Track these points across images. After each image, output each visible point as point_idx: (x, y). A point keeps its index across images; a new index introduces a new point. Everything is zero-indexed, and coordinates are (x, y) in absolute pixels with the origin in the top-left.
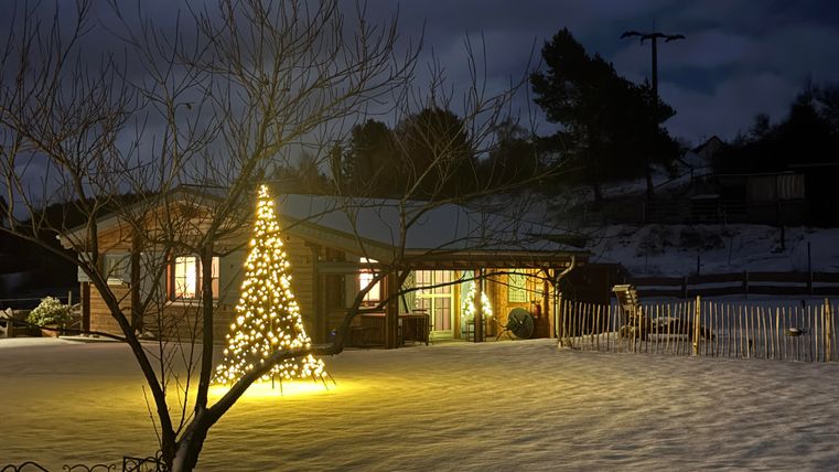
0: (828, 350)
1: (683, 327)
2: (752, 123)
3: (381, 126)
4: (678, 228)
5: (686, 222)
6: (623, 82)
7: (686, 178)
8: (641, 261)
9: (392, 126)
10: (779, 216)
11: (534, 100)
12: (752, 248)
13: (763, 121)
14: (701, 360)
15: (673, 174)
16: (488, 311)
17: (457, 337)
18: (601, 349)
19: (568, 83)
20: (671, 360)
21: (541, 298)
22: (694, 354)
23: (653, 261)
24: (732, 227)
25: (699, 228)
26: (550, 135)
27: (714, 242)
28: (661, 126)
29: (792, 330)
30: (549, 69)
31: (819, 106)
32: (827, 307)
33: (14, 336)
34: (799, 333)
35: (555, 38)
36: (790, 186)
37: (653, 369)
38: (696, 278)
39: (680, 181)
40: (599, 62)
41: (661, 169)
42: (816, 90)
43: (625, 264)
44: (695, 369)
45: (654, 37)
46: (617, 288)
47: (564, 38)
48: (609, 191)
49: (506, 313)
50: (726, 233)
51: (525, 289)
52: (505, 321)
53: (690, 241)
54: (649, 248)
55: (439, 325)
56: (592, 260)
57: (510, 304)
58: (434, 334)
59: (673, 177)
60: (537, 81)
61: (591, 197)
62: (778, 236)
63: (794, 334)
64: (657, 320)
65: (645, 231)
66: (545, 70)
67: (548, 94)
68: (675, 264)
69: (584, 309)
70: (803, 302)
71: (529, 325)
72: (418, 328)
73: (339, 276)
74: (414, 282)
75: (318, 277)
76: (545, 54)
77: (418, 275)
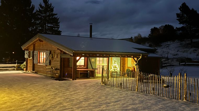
11: (177, 19)
19: (185, 15)
22: (136, 91)
26: (180, 27)
29: (165, 85)
30: (180, 12)
32: (179, 76)
33: (18, 70)
35: (182, 5)
40: (193, 10)
47: (184, 5)
60: (178, 15)
67: (180, 18)
73: (69, 58)
74: (96, 60)
75: (61, 58)
76: (180, 9)
77: (98, 59)
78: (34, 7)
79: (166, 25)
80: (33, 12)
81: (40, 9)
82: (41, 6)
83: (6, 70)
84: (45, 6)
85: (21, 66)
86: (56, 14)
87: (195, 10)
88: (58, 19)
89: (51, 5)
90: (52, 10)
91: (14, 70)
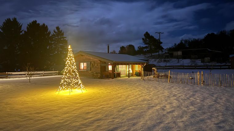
0: (199, 82)
1: (166, 76)
2: (174, 45)
3: (124, 47)
4: (163, 59)
5: (164, 58)
6: (155, 39)
7: (164, 52)
8: (157, 64)
9: (125, 47)
10: (178, 57)
12: (174, 62)
13: (175, 44)
14: (170, 84)
15: (162, 51)
16: (131, 72)
17: (126, 76)
18: (149, 80)
19: (147, 39)
20: (164, 83)
21: (140, 70)
22: (168, 82)
23: (159, 64)
24: (171, 59)
25: (166, 59)
26: (145, 46)
27: (169, 61)
28: (161, 45)
29: (191, 78)
31: (183, 42)
32: (198, 73)
34: (192, 78)
36: (180, 53)
37: (160, 87)
38: (166, 66)
39: (163, 53)
40: (152, 36)
41: (160, 51)
42: (183, 40)
43: (155, 64)
44: (169, 87)
45: (160, 33)
46: (153, 68)
47: (147, 33)
48: (153, 54)
49: (134, 72)
50: (170, 60)
51: (138, 68)
52: (134, 74)
53: (165, 61)
54: (159, 62)
55: (123, 74)
56: (149, 63)
57: (135, 71)
58: (121, 76)
59: (162, 52)
60: (143, 39)
61: (151, 55)
62: (178, 60)
63: (191, 79)
64: (161, 74)
65: (158, 60)
66: (144, 37)
67: (144, 41)
68: (163, 64)
69: (146, 73)
70: (193, 72)
71: (138, 74)
72: (119, 75)
73: (105, 66)
74: (119, 67)
75: (101, 66)
76: (144, 35)
77: (120, 66)
78: (50, 32)
79: (130, 45)
80: (50, 36)
81: (54, 34)
82: (55, 31)
83: (52, 75)
84: (57, 32)
85: (61, 72)
86: (66, 37)
87: (153, 36)
88: (67, 40)
89: (61, 31)
90: (63, 34)
91: (56, 75)
